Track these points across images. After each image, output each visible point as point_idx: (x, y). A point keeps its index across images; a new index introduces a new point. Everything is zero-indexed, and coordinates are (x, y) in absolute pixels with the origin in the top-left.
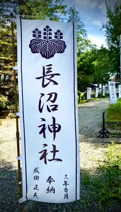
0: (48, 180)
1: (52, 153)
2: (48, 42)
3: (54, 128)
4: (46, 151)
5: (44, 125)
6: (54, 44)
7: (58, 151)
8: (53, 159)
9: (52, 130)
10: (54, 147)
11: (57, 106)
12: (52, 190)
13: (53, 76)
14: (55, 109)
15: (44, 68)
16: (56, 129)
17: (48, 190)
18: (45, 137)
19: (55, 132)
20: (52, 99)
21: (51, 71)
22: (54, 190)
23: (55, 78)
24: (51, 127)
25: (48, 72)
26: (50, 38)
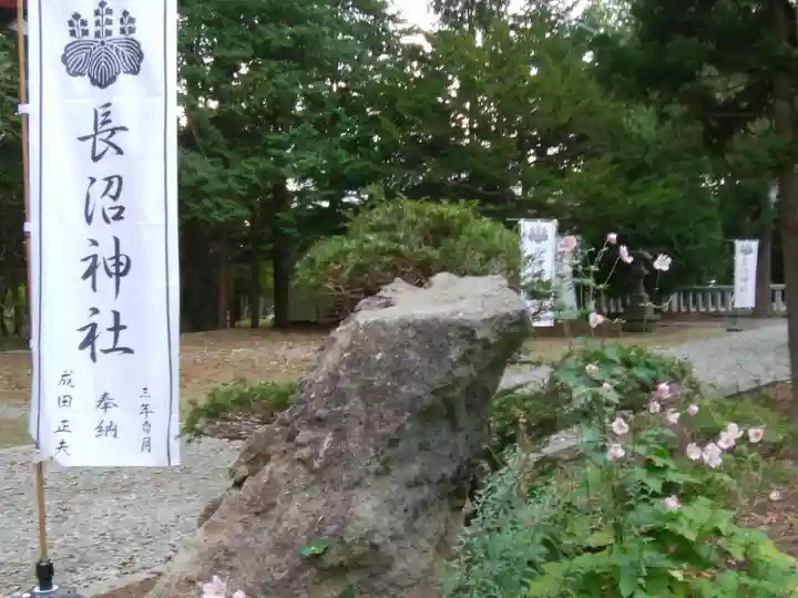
0: (101, 402)
1: (112, 333)
2: (103, 43)
3: (118, 264)
4: (94, 326)
5: (95, 257)
6: (117, 50)
7: (124, 327)
8: (114, 349)
9: (113, 270)
10: (117, 315)
11: (122, 209)
12: (109, 429)
13: (113, 131)
14: (118, 217)
15: (96, 112)
16: (122, 269)
17: (99, 428)
18: (94, 287)
19: (118, 275)
20: (113, 191)
21: (109, 121)
22: (115, 430)
23: (117, 139)
24: (110, 263)
25: (104, 123)
26: (109, 33)
